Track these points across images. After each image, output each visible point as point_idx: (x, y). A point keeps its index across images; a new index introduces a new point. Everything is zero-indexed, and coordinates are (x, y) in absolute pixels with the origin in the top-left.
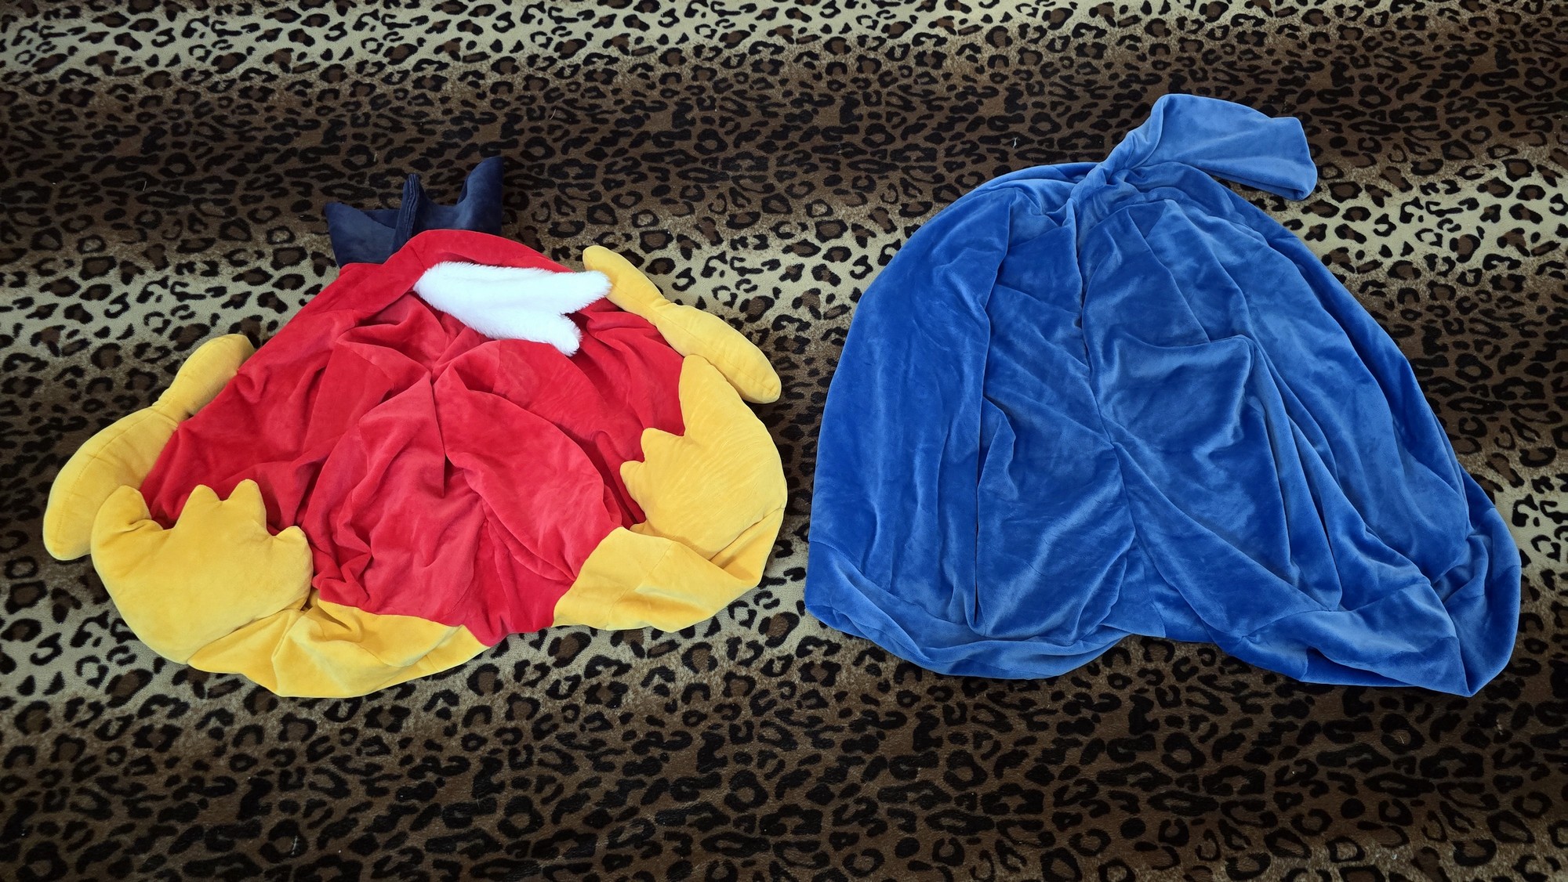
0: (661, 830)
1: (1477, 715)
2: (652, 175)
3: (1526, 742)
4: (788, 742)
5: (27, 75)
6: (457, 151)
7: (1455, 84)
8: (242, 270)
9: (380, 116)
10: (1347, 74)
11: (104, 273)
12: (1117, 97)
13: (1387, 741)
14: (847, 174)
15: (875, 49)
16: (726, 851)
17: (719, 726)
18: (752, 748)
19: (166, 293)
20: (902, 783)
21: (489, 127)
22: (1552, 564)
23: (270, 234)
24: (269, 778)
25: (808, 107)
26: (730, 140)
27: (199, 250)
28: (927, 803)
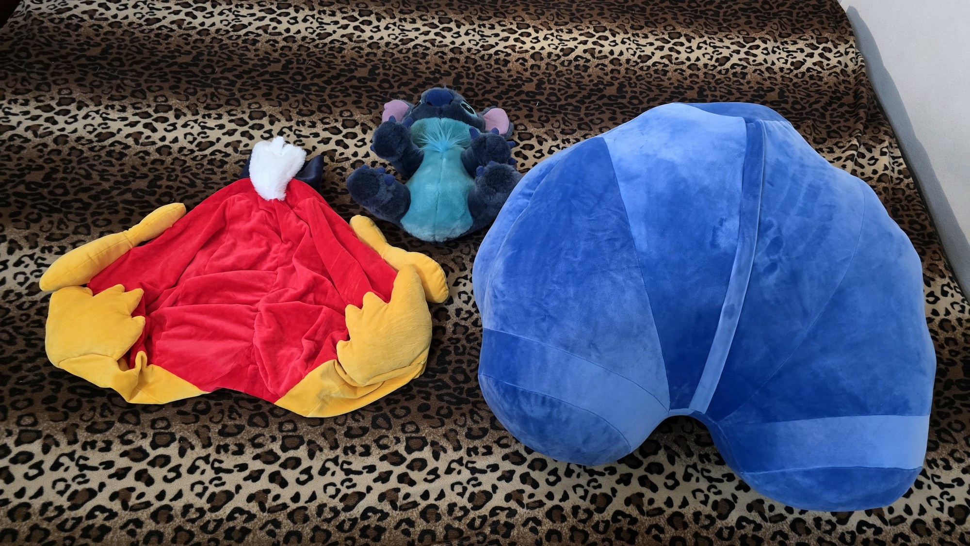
2: (353, 95)
5: (51, 14)
6: (258, 73)
8: (138, 111)
9: (223, 53)
10: (705, 93)
11: (68, 105)
12: (591, 90)
15: (475, 54)
19: (97, 116)
21: (276, 65)
23: (156, 97)
25: (437, 75)
26: (395, 85)
27: (118, 100)
28: (438, 388)
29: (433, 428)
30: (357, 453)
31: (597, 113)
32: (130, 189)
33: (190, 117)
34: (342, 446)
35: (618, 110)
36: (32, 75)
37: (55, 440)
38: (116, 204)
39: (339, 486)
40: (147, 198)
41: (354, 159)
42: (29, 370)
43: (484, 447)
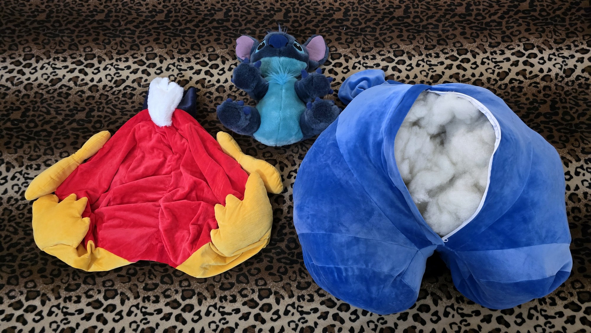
2: (214, 34)
6: (149, 22)
7: (511, 13)
8: (74, 60)
9: (125, 9)
10: (471, 8)
11: (30, 59)
12: (385, 13)
19: (49, 67)
21: (161, 14)
23: (85, 48)
25: (272, 12)
26: (243, 23)
27: (61, 53)
28: (278, 254)
29: (276, 282)
30: (228, 301)
31: (388, 32)
32: (75, 119)
33: (108, 61)
35: (404, 29)
36: (6, 39)
37: (47, 297)
38: (67, 131)
39: (218, 323)
40: (86, 125)
41: (218, 85)
42: (28, 251)
43: (308, 295)
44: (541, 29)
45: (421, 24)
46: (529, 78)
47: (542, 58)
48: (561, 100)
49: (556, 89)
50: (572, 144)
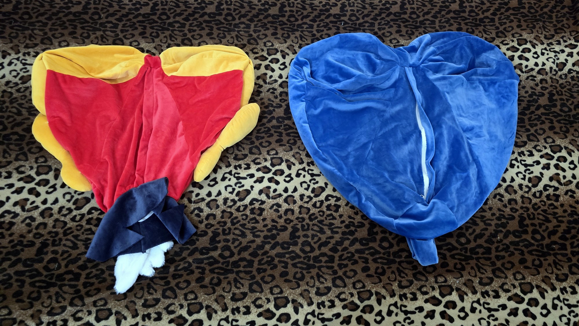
0: (194, 266)
1: (491, 233)
2: (206, 28)
3: (508, 243)
4: (243, 235)
6: (133, 15)
7: (503, 10)
10: (464, 5)
12: (381, 9)
13: (458, 241)
14: (280, 32)
16: (218, 273)
17: (219, 229)
18: (230, 237)
19: (18, 63)
20: (284, 251)
21: (146, 7)
22: (522, 182)
23: (59, 43)
24: (48, 242)
25: (267, 6)
26: (237, 17)
27: (32, 47)
28: (293, 258)
29: (293, 289)
30: (241, 313)
31: (387, 27)
34: (230, 308)
35: (402, 24)
43: (329, 301)
44: (531, 26)
45: (418, 20)
46: (526, 72)
47: (536, 53)
48: (557, 92)
49: (552, 82)
50: (573, 135)
